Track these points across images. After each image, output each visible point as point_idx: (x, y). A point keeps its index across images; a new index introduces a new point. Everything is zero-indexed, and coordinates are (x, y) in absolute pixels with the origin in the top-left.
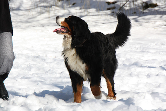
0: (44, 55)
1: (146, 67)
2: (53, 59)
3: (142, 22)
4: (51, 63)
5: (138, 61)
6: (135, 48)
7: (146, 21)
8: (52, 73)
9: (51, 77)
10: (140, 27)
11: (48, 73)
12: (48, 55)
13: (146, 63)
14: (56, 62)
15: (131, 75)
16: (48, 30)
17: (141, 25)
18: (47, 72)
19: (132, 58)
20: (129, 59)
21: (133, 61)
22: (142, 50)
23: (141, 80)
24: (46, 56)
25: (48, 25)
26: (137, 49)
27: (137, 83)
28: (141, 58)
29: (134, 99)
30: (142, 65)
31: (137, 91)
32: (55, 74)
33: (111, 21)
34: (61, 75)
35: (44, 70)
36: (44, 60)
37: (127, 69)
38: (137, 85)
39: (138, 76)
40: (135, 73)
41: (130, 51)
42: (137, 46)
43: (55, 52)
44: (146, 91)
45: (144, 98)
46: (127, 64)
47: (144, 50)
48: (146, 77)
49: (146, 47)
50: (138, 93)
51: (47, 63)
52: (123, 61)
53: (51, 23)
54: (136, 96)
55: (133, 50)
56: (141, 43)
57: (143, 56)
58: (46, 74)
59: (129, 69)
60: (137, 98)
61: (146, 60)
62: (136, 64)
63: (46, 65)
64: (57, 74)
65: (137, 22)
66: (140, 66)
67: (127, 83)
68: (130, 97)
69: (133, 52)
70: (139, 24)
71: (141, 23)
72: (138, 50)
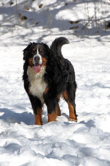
0: (7, 76)
1: (107, 87)
2: (16, 80)
3: (105, 41)
4: (13, 84)
5: (100, 82)
6: (97, 68)
7: (108, 40)
8: (14, 95)
9: (13, 98)
10: (103, 47)
11: (10, 95)
12: (10, 76)
13: (108, 83)
14: (18, 83)
15: (92, 96)
16: (11, 50)
17: (104, 44)
18: (9, 93)
19: (94, 78)
20: (91, 80)
21: (95, 82)
22: (104, 70)
23: (102, 101)
24: (9, 77)
25: (11, 44)
26: (99, 69)
27: (99, 104)
28: (103, 79)
29: (95, 121)
30: (103, 86)
31: (98, 113)
32: (18, 96)
33: (74, 41)
34: (24, 97)
35: (7, 92)
36: (6, 81)
37: (89, 90)
38: (99, 106)
39: (99, 97)
40: (97, 94)
41: (92, 71)
42: (99, 66)
43: (18, 73)
44: (106, 113)
45: (105, 120)
46: (89, 84)
47: (106, 71)
48: (107, 98)
49: (108, 67)
50: (99, 115)
51: (10, 84)
52: (85, 82)
53: (14, 43)
54: (97, 118)
55: (95, 70)
56: (103, 63)
57: (105, 77)
58: (8, 95)
59: (91, 90)
60: (98, 120)
61: (108, 81)
62: (98, 85)
63: (8, 86)
64: (20, 96)
65: (100, 42)
66: (102, 87)
67: (89, 104)
68: (91, 119)
69: (95, 72)
70: (102, 43)
71: (103, 42)
72: (101, 71)
